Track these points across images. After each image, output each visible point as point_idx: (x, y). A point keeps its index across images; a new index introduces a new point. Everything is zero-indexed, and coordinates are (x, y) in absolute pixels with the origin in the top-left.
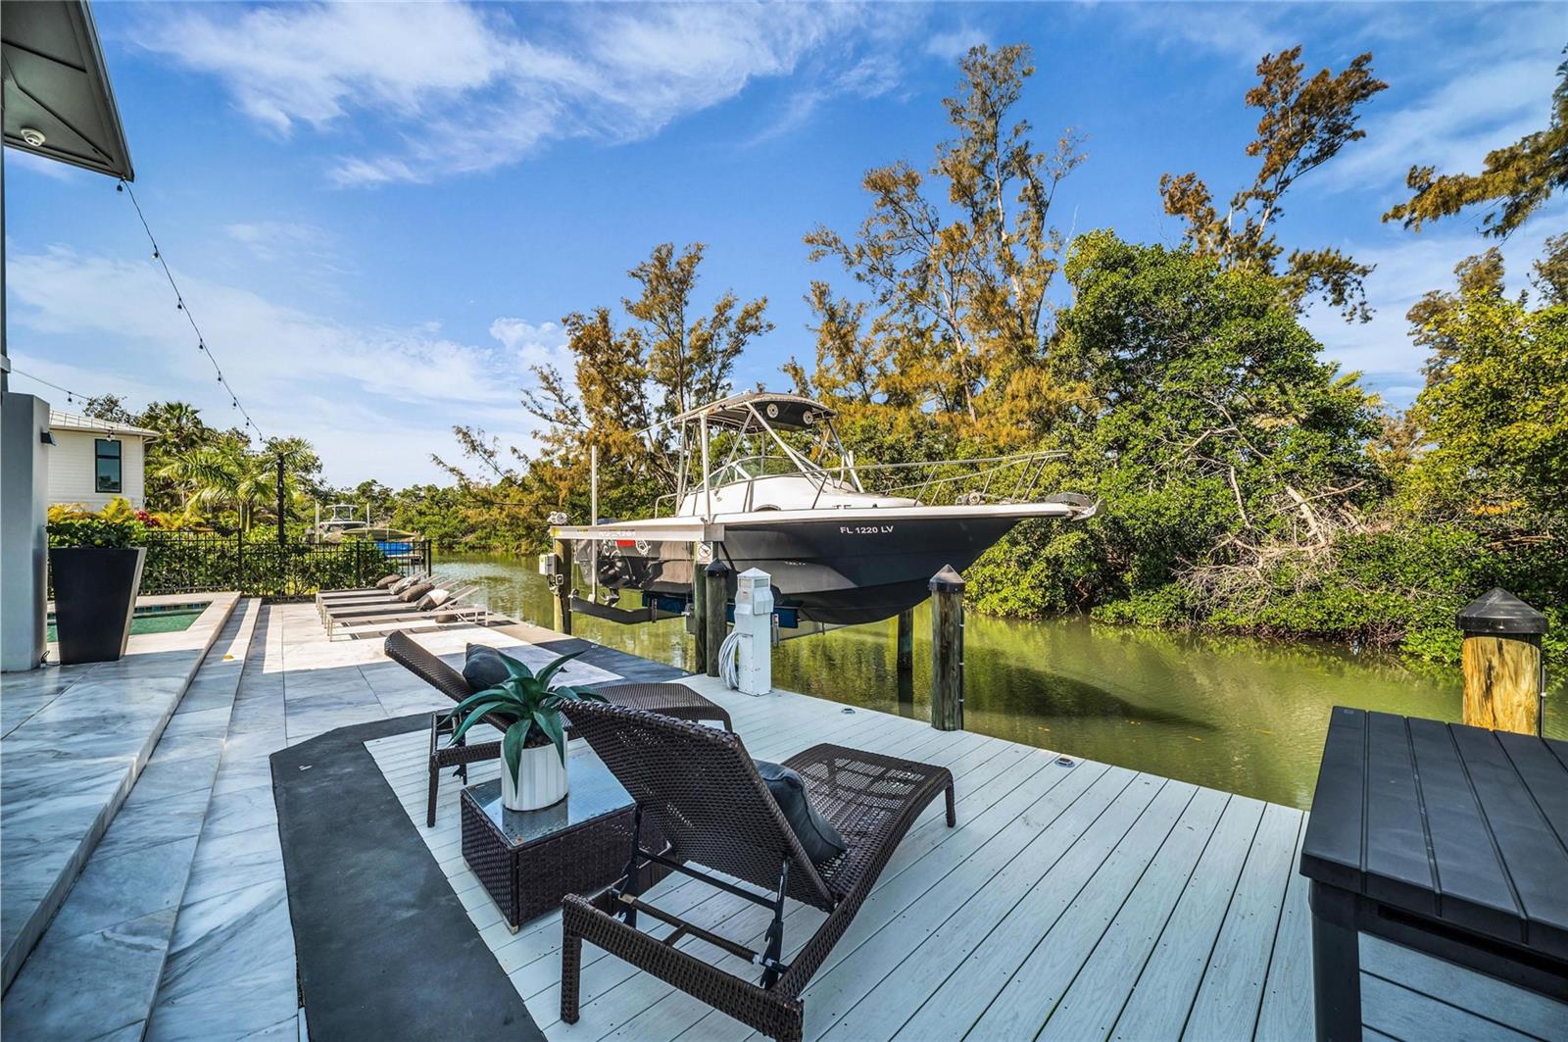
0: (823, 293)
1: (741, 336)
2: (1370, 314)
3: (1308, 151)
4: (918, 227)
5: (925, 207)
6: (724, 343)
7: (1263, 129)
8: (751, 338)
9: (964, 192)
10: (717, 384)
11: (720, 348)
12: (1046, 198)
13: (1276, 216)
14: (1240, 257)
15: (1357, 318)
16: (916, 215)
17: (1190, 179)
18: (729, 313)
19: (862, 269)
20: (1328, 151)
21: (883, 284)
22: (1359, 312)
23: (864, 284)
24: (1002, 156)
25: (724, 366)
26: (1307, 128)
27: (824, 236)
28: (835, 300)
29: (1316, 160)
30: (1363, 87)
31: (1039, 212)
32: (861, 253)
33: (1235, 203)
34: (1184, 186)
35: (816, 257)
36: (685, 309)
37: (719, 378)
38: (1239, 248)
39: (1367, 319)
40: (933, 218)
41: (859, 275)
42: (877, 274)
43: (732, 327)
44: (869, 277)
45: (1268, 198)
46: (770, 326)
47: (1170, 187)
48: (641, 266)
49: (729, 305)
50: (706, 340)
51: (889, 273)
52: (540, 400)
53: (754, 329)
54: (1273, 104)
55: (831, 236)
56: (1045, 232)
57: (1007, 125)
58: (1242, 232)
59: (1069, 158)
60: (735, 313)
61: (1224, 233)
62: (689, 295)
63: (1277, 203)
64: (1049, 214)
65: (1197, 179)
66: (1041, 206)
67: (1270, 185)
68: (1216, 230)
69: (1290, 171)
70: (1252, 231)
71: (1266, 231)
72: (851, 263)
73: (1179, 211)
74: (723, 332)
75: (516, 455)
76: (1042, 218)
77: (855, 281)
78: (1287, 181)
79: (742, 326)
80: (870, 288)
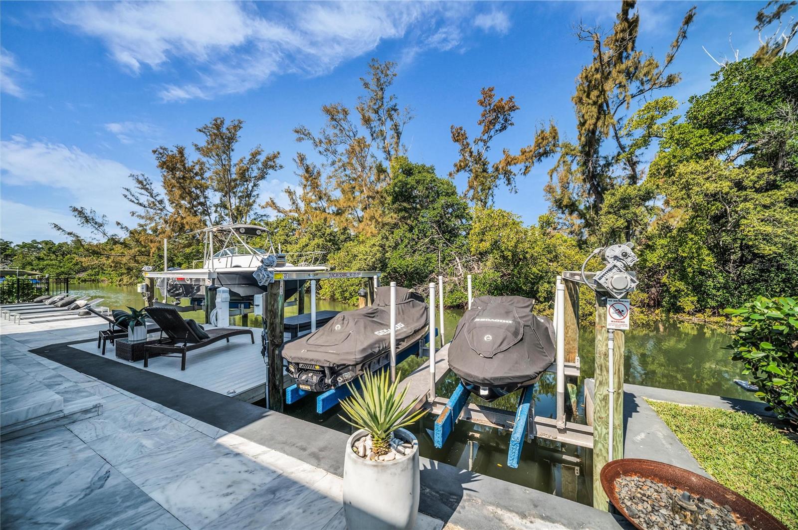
0: (303, 159)
1: (265, 170)
2: (517, 191)
3: (498, 127)
4: (348, 133)
5: (351, 125)
6: (255, 173)
7: (484, 115)
8: (270, 171)
9: (367, 121)
10: (250, 194)
11: (253, 175)
12: (400, 130)
13: (488, 149)
14: (476, 163)
15: (513, 191)
16: (346, 127)
17: (461, 129)
18: (258, 157)
19: (321, 149)
20: (504, 128)
21: (331, 158)
22: (514, 189)
23: (323, 156)
24: (385, 107)
25: (255, 185)
26: (497, 118)
27: (304, 131)
28: (308, 162)
29: (500, 131)
30: (513, 107)
31: (398, 136)
32: (321, 142)
33: (475, 142)
34: (459, 131)
35: (300, 140)
36: (232, 153)
37: (252, 191)
38: (475, 160)
39: (516, 192)
40: (355, 130)
41: (320, 152)
42: (328, 152)
43: (260, 165)
44: (325, 153)
45: (485, 142)
46: (281, 167)
47: (454, 130)
48: (205, 126)
49: (258, 153)
50: (245, 170)
51: (335, 152)
52: (137, 195)
53: (272, 167)
54: (486, 106)
55: (307, 132)
56: (400, 144)
57: (387, 95)
58: (476, 154)
59: (408, 116)
60: (262, 158)
61: (471, 153)
62: (235, 146)
63: (488, 144)
64: (402, 137)
65: (464, 129)
66: (399, 134)
67: (485, 137)
68: (468, 153)
69: (492, 133)
70: (479, 154)
71: (485, 155)
72: (317, 145)
73: (457, 141)
74: (254, 167)
75: (120, 226)
76: (399, 138)
77: (319, 154)
78: (491, 137)
79: (266, 165)
80: (325, 159)
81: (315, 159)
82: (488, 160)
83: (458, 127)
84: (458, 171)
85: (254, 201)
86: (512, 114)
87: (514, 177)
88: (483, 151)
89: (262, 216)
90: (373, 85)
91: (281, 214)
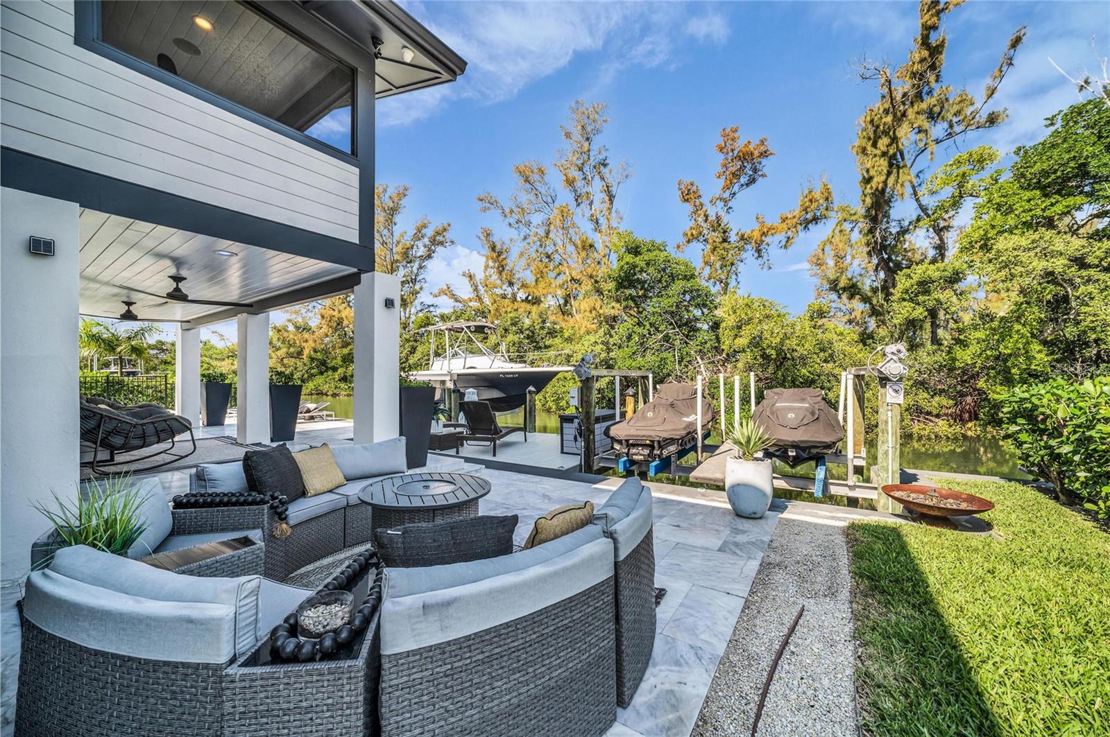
0: (488, 235)
1: (433, 248)
3: (743, 180)
4: (545, 199)
5: (549, 188)
6: (421, 251)
7: (725, 166)
8: (439, 249)
9: (570, 182)
10: (415, 279)
11: (418, 255)
12: (614, 193)
13: (730, 211)
14: (714, 231)
16: (543, 191)
17: (692, 184)
18: (424, 231)
19: (512, 221)
20: (752, 181)
21: (524, 231)
23: (513, 230)
24: (592, 162)
25: (421, 267)
26: (742, 168)
27: (489, 198)
28: (495, 238)
29: (747, 185)
30: (765, 152)
31: (610, 200)
32: (512, 211)
33: (711, 202)
34: (689, 187)
35: (485, 210)
36: (395, 228)
37: (417, 275)
38: (713, 226)
40: (553, 195)
41: (510, 224)
42: (521, 225)
43: (426, 240)
44: (516, 226)
45: (726, 201)
46: (453, 243)
47: (682, 186)
49: (425, 226)
50: (408, 249)
51: (528, 224)
53: (441, 243)
54: (727, 153)
55: (494, 199)
56: (613, 210)
57: (596, 145)
58: (714, 218)
59: (624, 174)
60: (429, 232)
61: (706, 216)
62: (397, 218)
63: (730, 204)
64: (615, 201)
65: (696, 184)
66: (611, 198)
67: (726, 195)
68: (702, 216)
69: (736, 188)
70: (718, 218)
71: (725, 220)
72: (505, 216)
73: (687, 200)
74: (420, 244)
76: (612, 203)
77: (508, 227)
78: (734, 194)
79: (434, 242)
80: (516, 232)
81: (504, 234)
82: (731, 225)
83: (689, 182)
84: (689, 242)
85: (421, 288)
86: (764, 161)
87: (766, 247)
88: (722, 213)
89: (429, 306)
90: (577, 135)
91: (458, 304)
